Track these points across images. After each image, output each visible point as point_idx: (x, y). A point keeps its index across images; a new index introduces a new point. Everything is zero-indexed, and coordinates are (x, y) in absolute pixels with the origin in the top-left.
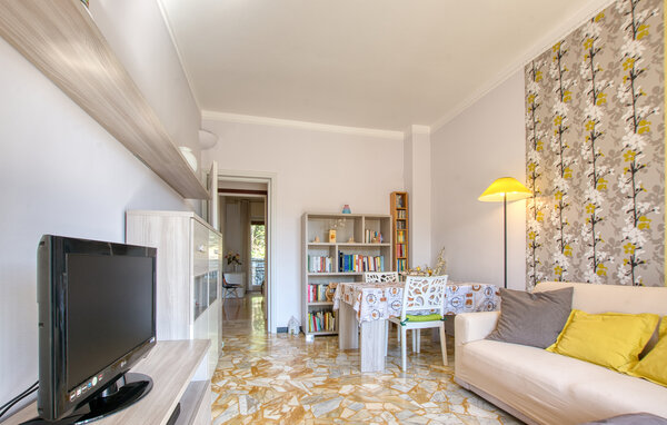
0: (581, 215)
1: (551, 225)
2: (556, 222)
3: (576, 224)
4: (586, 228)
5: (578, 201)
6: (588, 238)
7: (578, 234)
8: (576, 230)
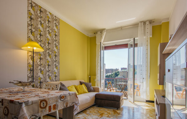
0: (46, 63)
1: (37, 63)
2: (39, 63)
3: (45, 65)
4: (47, 67)
5: (45, 59)
6: (47, 69)
7: (45, 68)
8: (45, 67)
